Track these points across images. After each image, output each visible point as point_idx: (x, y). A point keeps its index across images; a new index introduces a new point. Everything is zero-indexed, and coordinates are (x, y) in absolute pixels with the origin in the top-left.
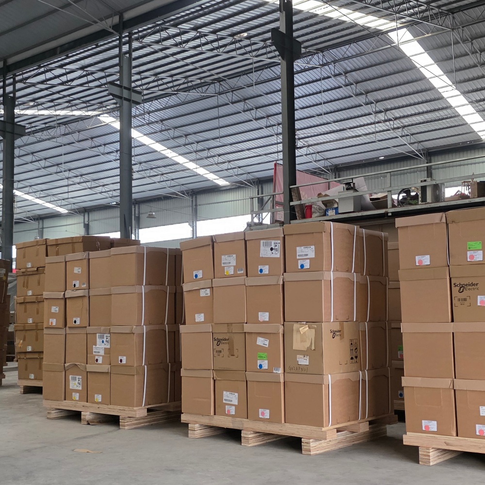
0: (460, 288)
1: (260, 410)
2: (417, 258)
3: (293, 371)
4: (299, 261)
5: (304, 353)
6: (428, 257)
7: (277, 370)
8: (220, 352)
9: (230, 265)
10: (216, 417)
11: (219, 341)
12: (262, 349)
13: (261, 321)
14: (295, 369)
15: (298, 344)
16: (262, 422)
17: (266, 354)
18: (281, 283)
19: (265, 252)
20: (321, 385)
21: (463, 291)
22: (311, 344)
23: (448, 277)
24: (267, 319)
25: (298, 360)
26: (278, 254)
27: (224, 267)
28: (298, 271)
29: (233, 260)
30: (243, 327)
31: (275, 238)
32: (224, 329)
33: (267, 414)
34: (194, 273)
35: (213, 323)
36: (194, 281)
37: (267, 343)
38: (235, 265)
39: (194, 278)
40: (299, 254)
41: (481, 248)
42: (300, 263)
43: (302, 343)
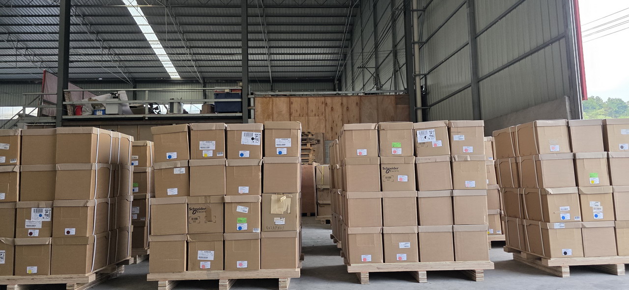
0: (387, 171)
1: (238, 262)
3: (270, 230)
5: (280, 216)
6: (365, 150)
7: (256, 230)
8: (197, 219)
9: (209, 149)
10: (189, 272)
11: (195, 211)
12: (241, 215)
13: (241, 193)
14: (272, 228)
15: (275, 209)
16: (238, 271)
17: (245, 219)
18: (261, 164)
19: (245, 140)
20: (295, 238)
21: (389, 172)
22: (288, 209)
23: (379, 164)
24: (247, 192)
25: (275, 221)
26: (258, 143)
27: (202, 150)
28: (276, 156)
29: (212, 145)
30: (223, 198)
31: (256, 131)
32: (201, 200)
33: (245, 264)
34: (168, 154)
35: (189, 196)
36: (167, 161)
37: (247, 210)
38: (214, 149)
39: (168, 158)
40: (278, 144)
41: (401, 147)
42: (278, 150)
43: (279, 209)
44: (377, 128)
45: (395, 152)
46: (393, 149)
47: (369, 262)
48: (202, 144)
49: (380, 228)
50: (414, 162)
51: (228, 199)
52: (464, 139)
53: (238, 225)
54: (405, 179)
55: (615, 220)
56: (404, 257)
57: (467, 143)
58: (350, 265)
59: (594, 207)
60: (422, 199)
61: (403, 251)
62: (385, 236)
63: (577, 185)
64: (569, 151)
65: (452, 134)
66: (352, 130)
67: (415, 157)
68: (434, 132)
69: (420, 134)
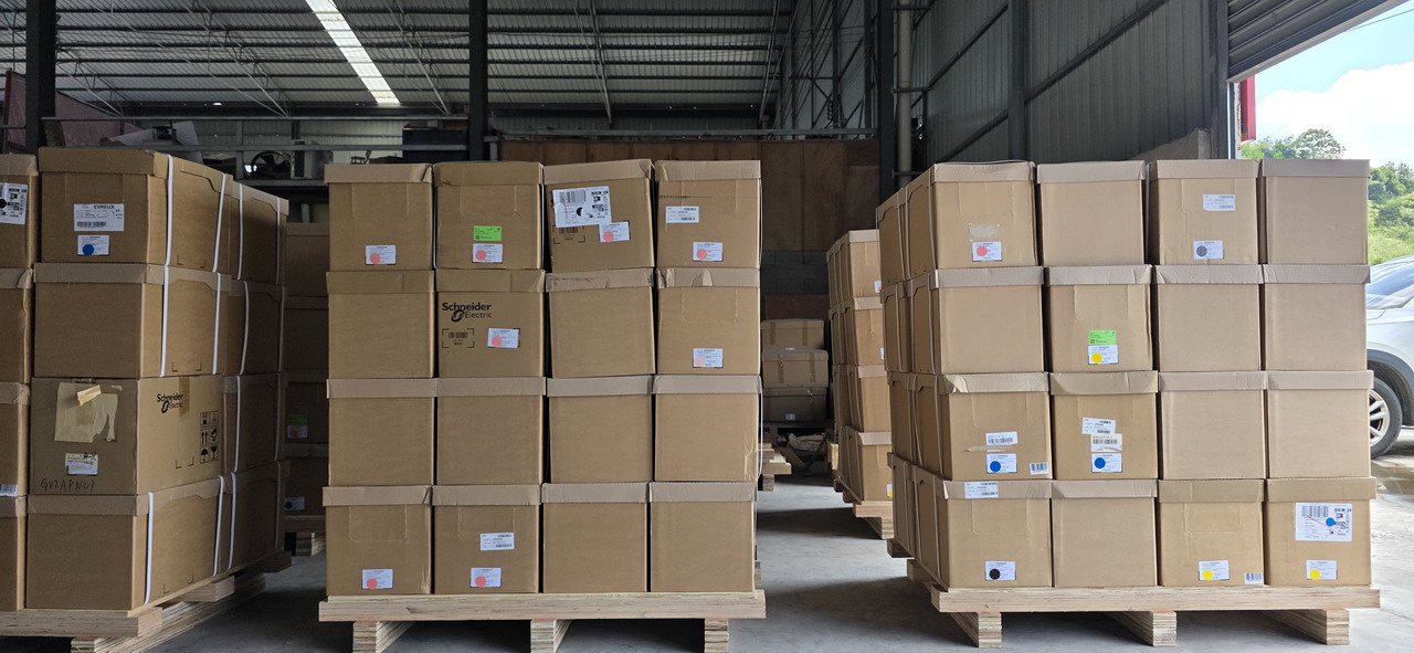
0: (455, 313)
2: (369, 250)
3: (54, 490)
4: (79, 236)
5: (84, 449)
6: (392, 248)
7: (6, 490)
14: (60, 484)
15: (67, 426)
18: (27, 285)
20: (130, 517)
21: (460, 319)
22: (107, 427)
23: (432, 291)
25: (67, 463)
26: (21, 217)
28: (78, 260)
31: (13, 179)
40: (81, 220)
41: (500, 239)
42: (82, 242)
43: (80, 427)
44: (429, 179)
45: (482, 254)
46: (476, 247)
47: (385, 591)
49: (423, 489)
50: (541, 289)
52: (697, 221)
54: (510, 339)
55: (1160, 477)
56: (494, 576)
57: (704, 231)
59: (1094, 434)
60: (560, 402)
61: (491, 559)
62: (438, 515)
63: (1048, 367)
64: (1033, 260)
65: (661, 202)
66: (350, 183)
67: (543, 272)
68: (608, 196)
69: (562, 200)
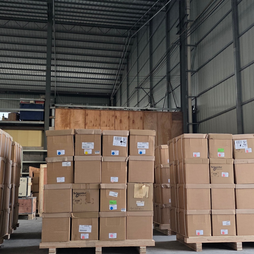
0: (214, 168)
3: (133, 210)
5: (140, 199)
6: (199, 153)
7: (123, 210)
8: (79, 201)
9: (89, 148)
10: (72, 242)
11: (78, 194)
12: (112, 198)
13: (113, 182)
14: (135, 208)
15: (137, 194)
16: (109, 241)
17: (116, 201)
18: (127, 161)
19: (116, 142)
20: (152, 216)
21: (215, 170)
22: (146, 194)
23: (209, 163)
24: (117, 181)
25: (137, 203)
26: (125, 145)
27: (84, 149)
28: (138, 155)
29: (91, 146)
30: (99, 186)
31: (124, 136)
32: (83, 187)
33: (115, 236)
34: (58, 151)
35: (74, 183)
36: (57, 156)
37: (117, 194)
38: (93, 148)
39: (58, 154)
40: (139, 146)
41: (224, 152)
42: (139, 151)
43: (140, 194)
44: (207, 137)
45: (220, 155)
46: (218, 153)
47: (202, 236)
48: (84, 144)
49: (209, 210)
50: (233, 163)
51: (103, 186)
53: (110, 206)
54: (227, 175)
56: (226, 232)
58: (188, 238)
60: (238, 190)
61: (225, 227)
62: (213, 216)
66: (190, 138)
67: (233, 159)
68: (247, 142)
69: (237, 143)
